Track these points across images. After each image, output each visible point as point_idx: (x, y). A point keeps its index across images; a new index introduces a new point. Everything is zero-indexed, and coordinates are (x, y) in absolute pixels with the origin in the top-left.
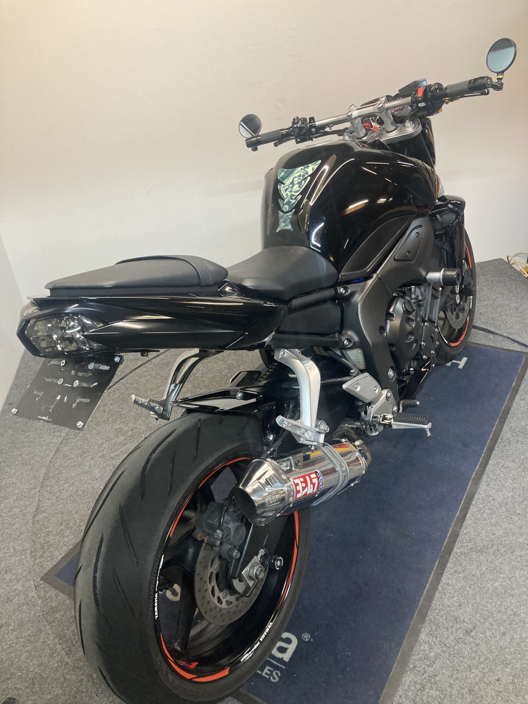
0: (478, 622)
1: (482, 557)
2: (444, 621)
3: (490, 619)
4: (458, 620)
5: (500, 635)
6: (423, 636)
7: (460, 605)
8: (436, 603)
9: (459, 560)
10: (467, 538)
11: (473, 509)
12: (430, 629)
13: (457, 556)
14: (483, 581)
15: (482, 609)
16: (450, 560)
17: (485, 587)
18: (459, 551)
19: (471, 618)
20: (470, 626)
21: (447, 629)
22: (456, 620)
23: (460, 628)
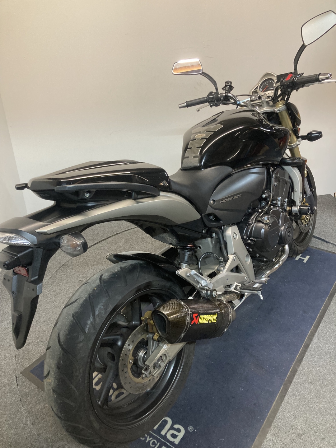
0: (307, 430)
1: (312, 387)
2: (284, 427)
3: (315, 429)
4: (293, 427)
5: (320, 440)
6: (269, 436)
7: (295, 418)
8: (279, 414)
9: (296, 387)
10: (303, 373)
11: (307, 354)
12: (274, 431)
13: (295, 384)
14: (311, 403)
15: (310, 422)
16: (291, 387)
17: (313, 407)
18: (297, 381)
19: (302, 427)
20: (301, 432)
21: (285, 432)
22: (292, 427)
23: (294, 433)
